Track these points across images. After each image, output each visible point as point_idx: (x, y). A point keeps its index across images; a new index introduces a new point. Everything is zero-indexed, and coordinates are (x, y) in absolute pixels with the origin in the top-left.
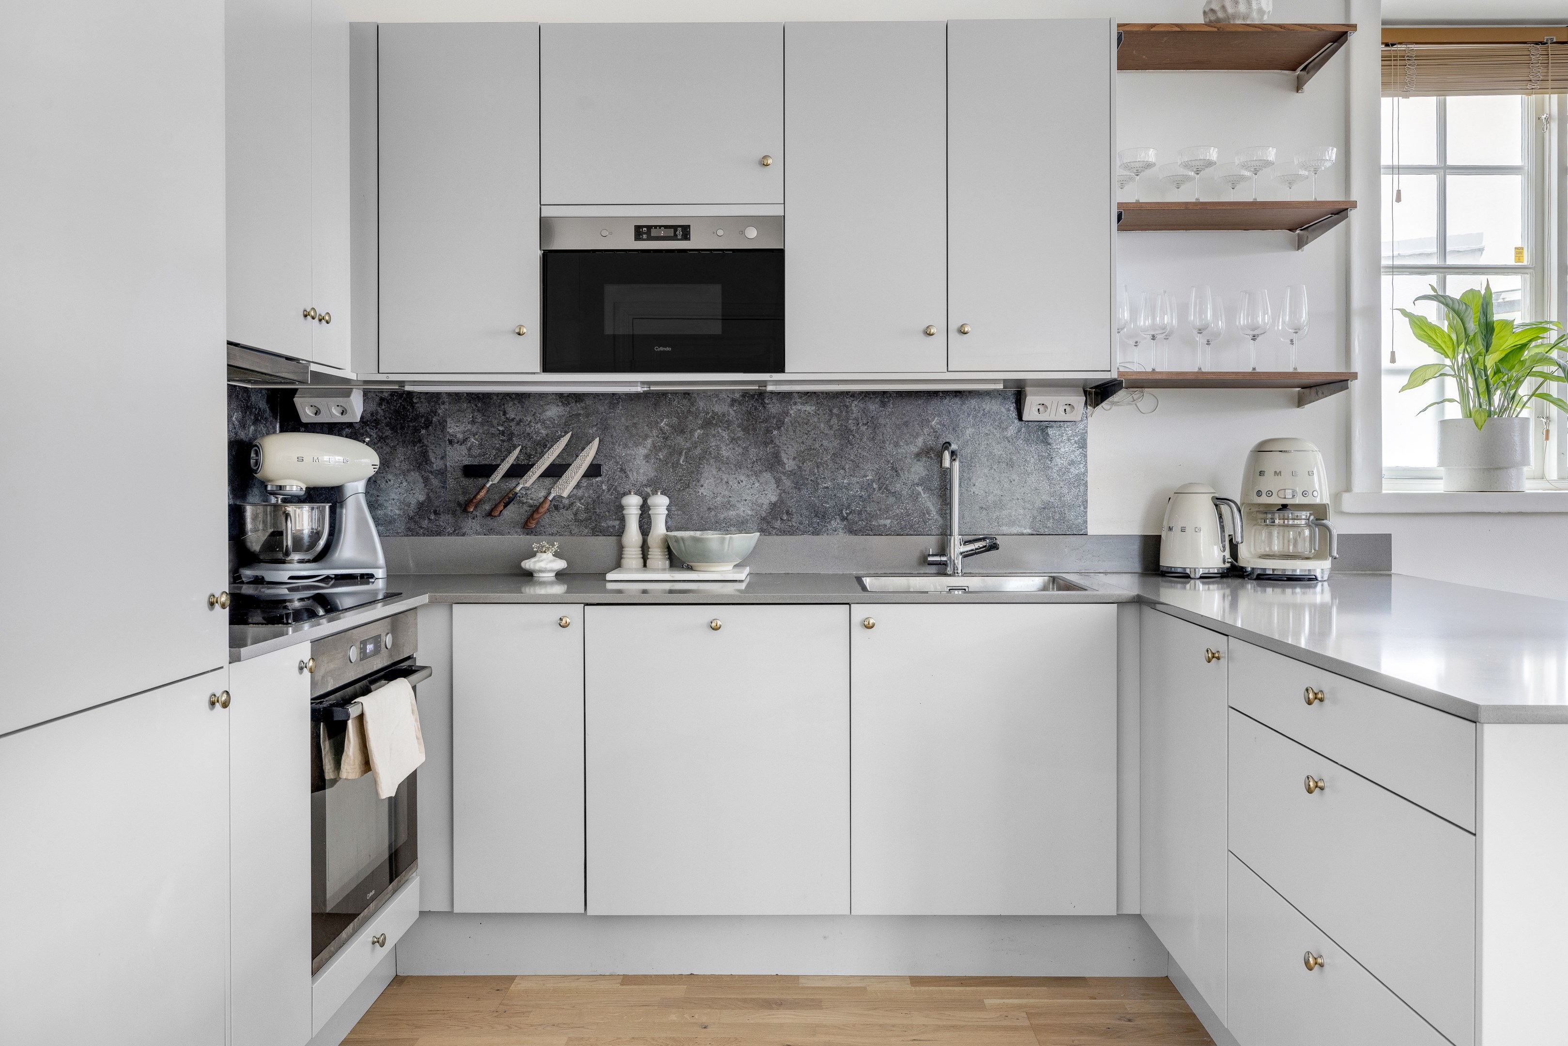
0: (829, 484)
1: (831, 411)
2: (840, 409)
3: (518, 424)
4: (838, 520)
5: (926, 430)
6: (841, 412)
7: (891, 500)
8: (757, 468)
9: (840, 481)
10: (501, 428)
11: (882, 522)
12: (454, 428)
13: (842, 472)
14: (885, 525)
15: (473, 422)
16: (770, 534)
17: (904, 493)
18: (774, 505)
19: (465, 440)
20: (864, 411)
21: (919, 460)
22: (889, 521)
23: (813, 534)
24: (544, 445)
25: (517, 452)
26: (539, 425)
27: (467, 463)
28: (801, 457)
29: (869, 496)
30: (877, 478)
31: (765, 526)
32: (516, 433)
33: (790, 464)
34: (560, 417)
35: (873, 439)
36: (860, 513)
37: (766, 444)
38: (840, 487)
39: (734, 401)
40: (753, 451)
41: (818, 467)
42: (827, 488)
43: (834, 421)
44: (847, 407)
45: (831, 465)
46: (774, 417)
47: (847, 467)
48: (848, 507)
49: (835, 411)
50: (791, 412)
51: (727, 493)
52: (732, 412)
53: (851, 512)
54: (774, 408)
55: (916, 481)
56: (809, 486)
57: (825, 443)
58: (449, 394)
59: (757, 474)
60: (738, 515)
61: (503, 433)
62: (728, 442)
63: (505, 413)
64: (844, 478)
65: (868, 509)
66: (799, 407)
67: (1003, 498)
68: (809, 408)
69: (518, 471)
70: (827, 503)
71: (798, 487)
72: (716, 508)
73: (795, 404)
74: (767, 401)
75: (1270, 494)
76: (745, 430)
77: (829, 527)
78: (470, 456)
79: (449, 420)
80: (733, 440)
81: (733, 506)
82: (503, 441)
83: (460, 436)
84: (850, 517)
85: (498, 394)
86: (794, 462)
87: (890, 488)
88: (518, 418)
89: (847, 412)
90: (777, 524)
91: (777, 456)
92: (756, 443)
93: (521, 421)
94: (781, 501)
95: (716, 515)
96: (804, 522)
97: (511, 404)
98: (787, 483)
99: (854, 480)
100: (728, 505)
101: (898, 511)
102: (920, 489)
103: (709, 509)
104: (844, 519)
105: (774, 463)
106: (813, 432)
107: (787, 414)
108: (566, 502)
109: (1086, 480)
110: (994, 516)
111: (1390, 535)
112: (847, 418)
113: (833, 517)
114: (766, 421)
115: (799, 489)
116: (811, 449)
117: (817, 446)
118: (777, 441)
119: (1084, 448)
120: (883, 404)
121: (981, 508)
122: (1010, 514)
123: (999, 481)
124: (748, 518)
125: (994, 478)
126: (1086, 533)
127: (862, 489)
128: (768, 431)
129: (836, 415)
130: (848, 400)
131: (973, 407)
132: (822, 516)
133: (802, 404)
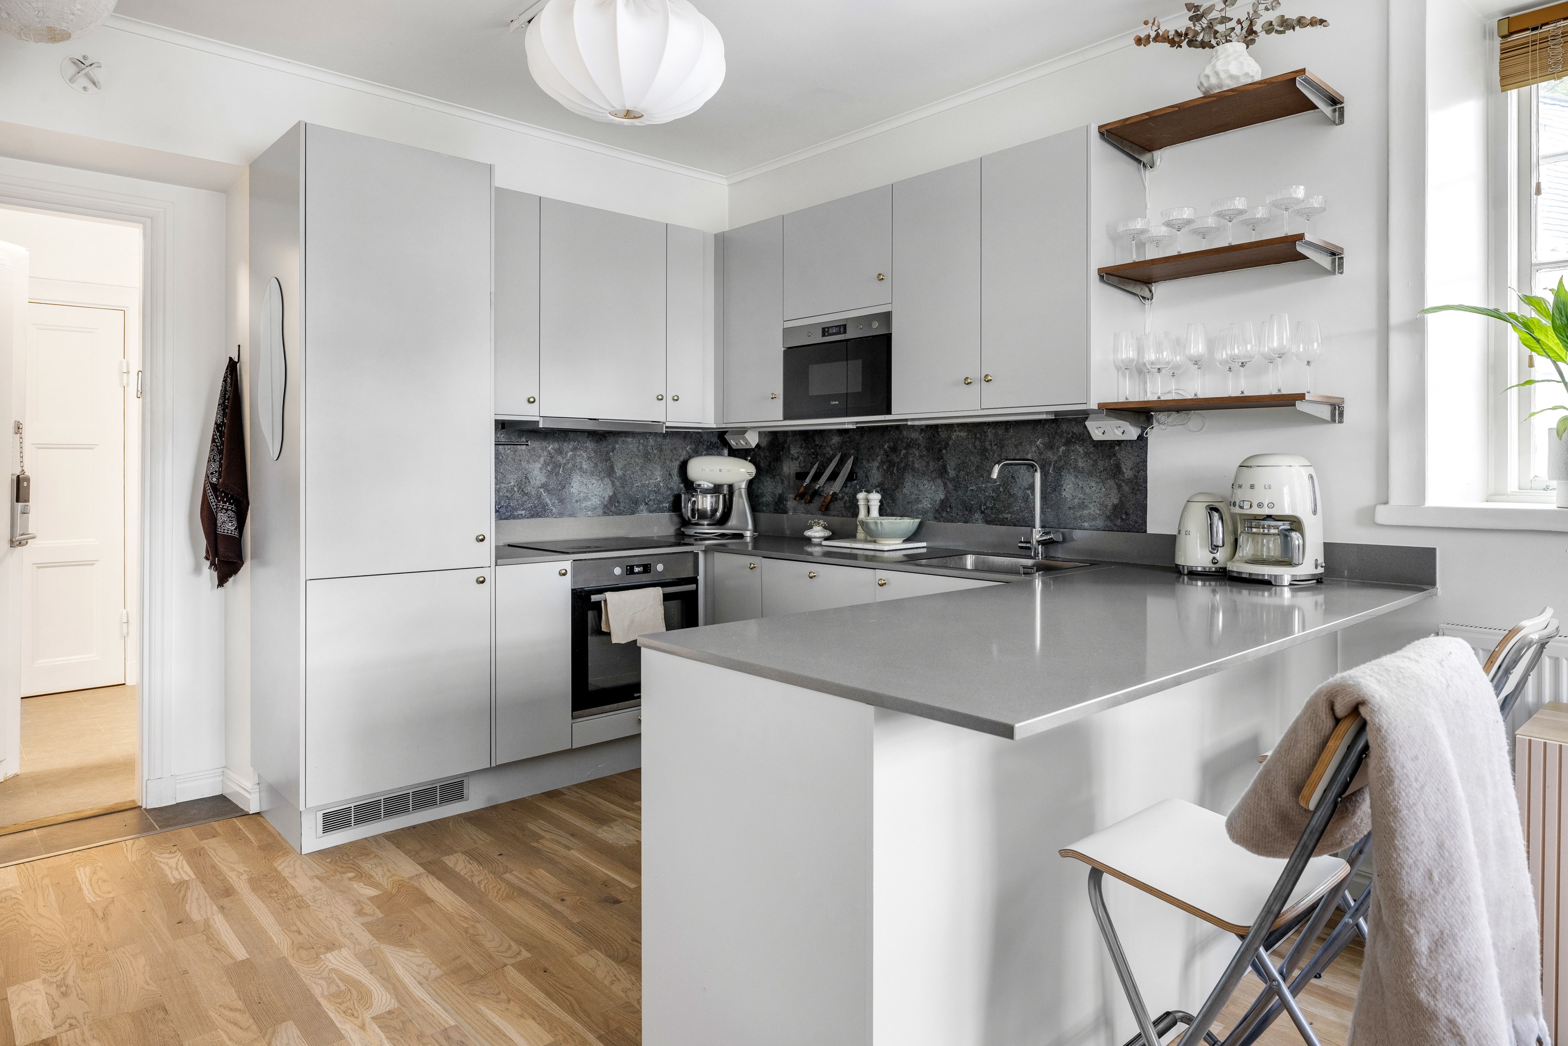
0: (974, 488)
1: (975, 435)
2: (981, 433)
3: (820, 448)
4: (979, 513)
5: (1034, 449)
6: (982, 436)
7: (1012, 500)
9: (980, 485)
10: (813, 451)
11: (1005, 516)
12: (794, 451)
13: (981, 479)
14: (1007, 518)
15: (801, 447)
16: (940, 521)
17: (1019, 495)
18: (942, 501)
19: (798, 457)
20: (996, 435)
21: (1028, 471)
22: (1010, 515)
23: (964, 522)
24: (830, 460)
25: (817, 465)
26: (829, 449)
27: (798, 471)
28: (958, 468)
29: (997, 497)
30: (1003, 483)
31: (937, 515)
32: (819, 453)
33: (952, 473)
34: (838, 443)
35: (991, 457)
36: (992, 509)
37: (939, 460)
38: (980, 489)
39: (922, 431)
41: (967, 475)
42: (973, 490)
43: (977, 443)
44: (985, 432)
45: (975, 474)
46: (944, 441)
47: (985, 475)
48: (985, 504)
49: (978, 435)
50: (953, 437)
51: (917, 492)
52: (921, 438)
53: (986, 508)
54: (943, 435)
55: (1025, 486)
56: (962, 488)
57: (972, 458)
58: (792, 431)
59: (933, 480)
60: (921, 508)
61: (813, 453)
63: (814, 441)
64: (982, 483)
65: (997, 506)
66: (958, 433)
67: (1085, 501)
68: (963, 434)
69: (817, 477)
70: (973, 501)
71: (956, 489)
72: (912, 502)
73: (955, 431)
74: (939, 430)
76: (928, 450)
77: (974, 518)
78: (800, 467)
79: (791, 446)
81: (920, 501)
82: (813, 458)
83: (796, 455)
84: (986, 511)
85: (811, 431)
87: (1010, 491)
88: (820, 444)
89: (985, 436)
90: (944, 514)
91: (944, 467)
92: (933, 458)
93: (821, 446)
94: (947, 498)
96: (959, 513)
97: (817, 436)
100: (918, 501)
101: (1015, 509)
102: (1027, 492)
103: (908, 502)
104: (982, 512)
105: (942, 472)
106: (965, 450)
107: (950, 438)
108: (840, 495)
109: (1146, 488)
110: (1078, 514)
111: (1434, 550)
112: (985, 441)
113: (976, 511)
114: (939, 443)
115: (957, 491)
116: (964, 463)
117: (967, 460)
118: (945, 457)
119: (1145, 461)
120: (1007, 430)
121: (1070, 508)
122: (1090, 514)
123: (1082, 487)
124: (928, 509)
125: (1078, 485)
126: (1145, 531)
127: (993, 491)
128: (940, 450)
129: (979, 438)
130: (986, 428)
131: (1064, 430)
132: (970, 509)
133: (959, 431)
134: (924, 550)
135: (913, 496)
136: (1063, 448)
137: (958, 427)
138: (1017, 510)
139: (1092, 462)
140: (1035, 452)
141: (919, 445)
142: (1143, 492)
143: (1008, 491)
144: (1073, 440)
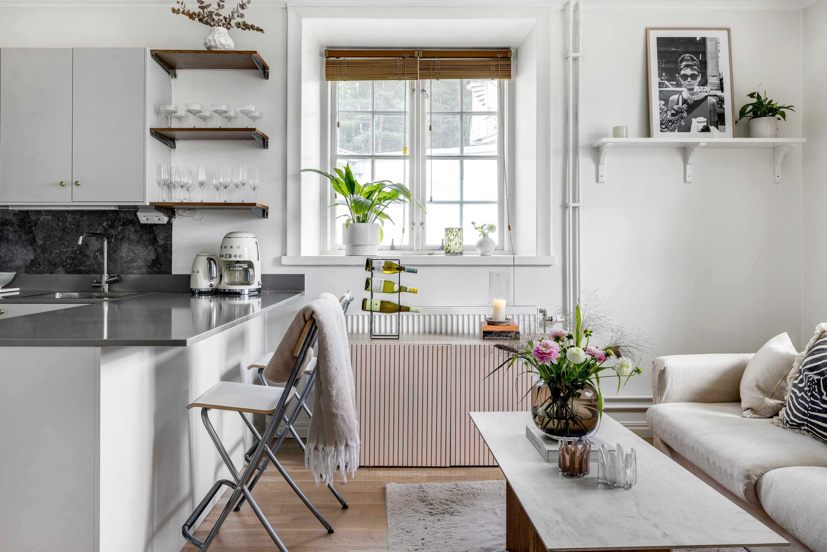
0: (57, 251)
1: (59, 218)
2: (63, 218)
4: (61, 267)
5: (101, 228)
6: (63, 219)
7: (86, 258)
8: (25, 244)
9: (62, 250)
11: (81, 268)
13: (63, 246)
14: (82, 270)
16: (30, 273)
17: (91, 255)
18: (32, 261)
20: (74, 219)
21: (97, 241)
22: (84, 268)
23: (50, 273)
28: (45, 239)
29: (75, 257)
30: (79, 249)
31: (28, 270)
33: (40, 242)
35: (77, 231)
36: (71, 264)
37: (29, 233)
38: (62, 252)
39: (15, 214)
40: (23, 236)
41: (52, 243)
42: (56, 253)
43: (60, 223)
44: (66, 217)
45: (58, 243)
46: (33, 221)
47: (66, 244)
48: (66, 261)
49: (61, 219)
50: (41, 219)
51: (11, 255)
52: (14, 219)
53: (67, 264)
54: (33, 217)
55: (96, 250)
56: (48, 252)
57: (56, 233)
59: (25, 247)
60: (16, 265)
62: (12, 232)
64: (64, 249)
65: (75, 262)
66: (45, 217)
67: (135, 258)
68: (49, 218)
70: (56, 259)
71: (43, 252)
72: (6, 261)
73: (43, 215)
74: (30, 214)
75: (235, 256)
76: (20, 227)
77: (57, 270)
80: (14, 231)
81: (14, 261)
84: (66, 266)
86: (42, 242)
87: (84, 253)
89: (66, 219)
90: (34, 269)
91: (34, 238)
92: (25, 232)
94: (36, 258)
95: (6, 265)
96: (46, 268)
98: (39, 251)
99: (69, 249)
100: (11, 260)
101: (88, 263)
102: (98, 253)
103: (3, 262)
104: (64, 267)
105: (33, 241)
106: (50, 228)
107: (39, 220)
109: (171, 250)
110: (131, 265)
111: (304, 275)
112: (66, 222)
113: (59, 266)
114: (29, 223)
115: (44, 253)
116: (49, 236)
117: (52, 234)
118: (34, 232)
119: (171, 236)
120: (82, 216)
121: (125, 262)
122: (138, 265)
123: (133, 250)
124: (21, 266)
125: (131, 249)
126: (171, 273)
127: (72, 253)
128: (30, 227)
129: (61, 220)
130: (66, 214)
131: (121, 217)
132: (55, 265)
133: (46, 215)
134: (18, 293)
135: (8, 258)
136: (120, 227)
137: (45, 213)
138: (90, 264)
139: (139, 236)
140: (102, 230)
141: (13, 224)
142: (169, 252)
143: (83, 253)
144: (127, 223)
